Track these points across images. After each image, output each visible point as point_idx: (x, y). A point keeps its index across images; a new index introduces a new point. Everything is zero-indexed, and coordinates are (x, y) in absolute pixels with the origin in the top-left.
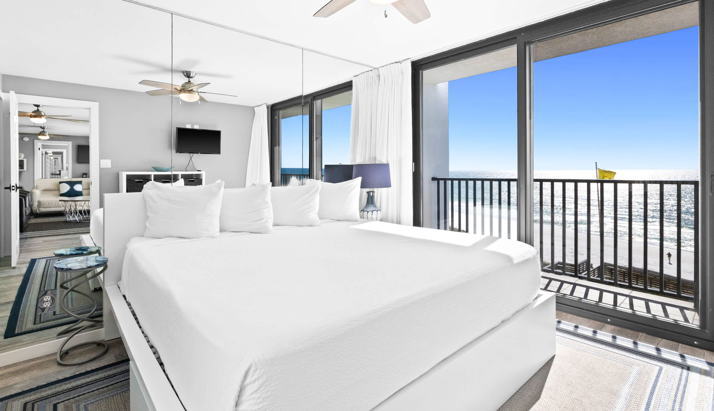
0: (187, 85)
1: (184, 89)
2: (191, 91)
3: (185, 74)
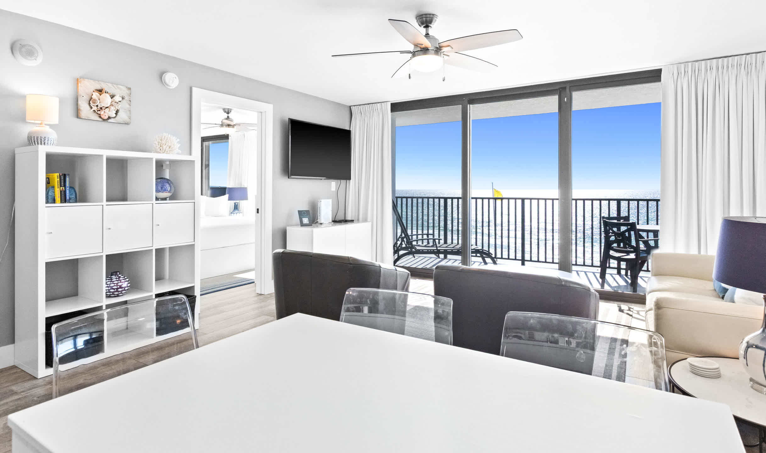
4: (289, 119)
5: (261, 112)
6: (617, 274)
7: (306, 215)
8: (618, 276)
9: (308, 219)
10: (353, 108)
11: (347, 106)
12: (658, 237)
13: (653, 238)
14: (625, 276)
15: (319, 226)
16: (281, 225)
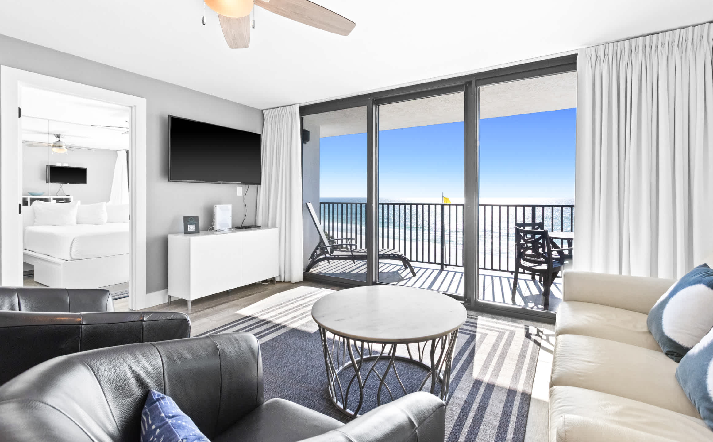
0: (58, 143)
1: (54, 146)
2: (60, 146)
3: (56, 136)
4: (169, 116)
5: (131, 107)
6: (532, 280)
7: (194, 222)
8: (532, 282)
9: (195, 226)
10: (264, 112)
11: (257, 109)
12: (572, 247)
13: (567, 248)
14: (538, 283)
15: (214, 233)
16: (159, 232)
